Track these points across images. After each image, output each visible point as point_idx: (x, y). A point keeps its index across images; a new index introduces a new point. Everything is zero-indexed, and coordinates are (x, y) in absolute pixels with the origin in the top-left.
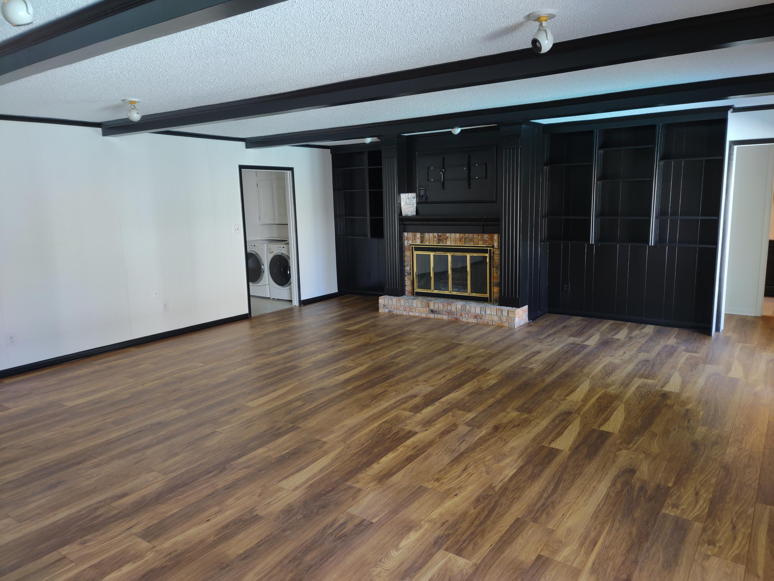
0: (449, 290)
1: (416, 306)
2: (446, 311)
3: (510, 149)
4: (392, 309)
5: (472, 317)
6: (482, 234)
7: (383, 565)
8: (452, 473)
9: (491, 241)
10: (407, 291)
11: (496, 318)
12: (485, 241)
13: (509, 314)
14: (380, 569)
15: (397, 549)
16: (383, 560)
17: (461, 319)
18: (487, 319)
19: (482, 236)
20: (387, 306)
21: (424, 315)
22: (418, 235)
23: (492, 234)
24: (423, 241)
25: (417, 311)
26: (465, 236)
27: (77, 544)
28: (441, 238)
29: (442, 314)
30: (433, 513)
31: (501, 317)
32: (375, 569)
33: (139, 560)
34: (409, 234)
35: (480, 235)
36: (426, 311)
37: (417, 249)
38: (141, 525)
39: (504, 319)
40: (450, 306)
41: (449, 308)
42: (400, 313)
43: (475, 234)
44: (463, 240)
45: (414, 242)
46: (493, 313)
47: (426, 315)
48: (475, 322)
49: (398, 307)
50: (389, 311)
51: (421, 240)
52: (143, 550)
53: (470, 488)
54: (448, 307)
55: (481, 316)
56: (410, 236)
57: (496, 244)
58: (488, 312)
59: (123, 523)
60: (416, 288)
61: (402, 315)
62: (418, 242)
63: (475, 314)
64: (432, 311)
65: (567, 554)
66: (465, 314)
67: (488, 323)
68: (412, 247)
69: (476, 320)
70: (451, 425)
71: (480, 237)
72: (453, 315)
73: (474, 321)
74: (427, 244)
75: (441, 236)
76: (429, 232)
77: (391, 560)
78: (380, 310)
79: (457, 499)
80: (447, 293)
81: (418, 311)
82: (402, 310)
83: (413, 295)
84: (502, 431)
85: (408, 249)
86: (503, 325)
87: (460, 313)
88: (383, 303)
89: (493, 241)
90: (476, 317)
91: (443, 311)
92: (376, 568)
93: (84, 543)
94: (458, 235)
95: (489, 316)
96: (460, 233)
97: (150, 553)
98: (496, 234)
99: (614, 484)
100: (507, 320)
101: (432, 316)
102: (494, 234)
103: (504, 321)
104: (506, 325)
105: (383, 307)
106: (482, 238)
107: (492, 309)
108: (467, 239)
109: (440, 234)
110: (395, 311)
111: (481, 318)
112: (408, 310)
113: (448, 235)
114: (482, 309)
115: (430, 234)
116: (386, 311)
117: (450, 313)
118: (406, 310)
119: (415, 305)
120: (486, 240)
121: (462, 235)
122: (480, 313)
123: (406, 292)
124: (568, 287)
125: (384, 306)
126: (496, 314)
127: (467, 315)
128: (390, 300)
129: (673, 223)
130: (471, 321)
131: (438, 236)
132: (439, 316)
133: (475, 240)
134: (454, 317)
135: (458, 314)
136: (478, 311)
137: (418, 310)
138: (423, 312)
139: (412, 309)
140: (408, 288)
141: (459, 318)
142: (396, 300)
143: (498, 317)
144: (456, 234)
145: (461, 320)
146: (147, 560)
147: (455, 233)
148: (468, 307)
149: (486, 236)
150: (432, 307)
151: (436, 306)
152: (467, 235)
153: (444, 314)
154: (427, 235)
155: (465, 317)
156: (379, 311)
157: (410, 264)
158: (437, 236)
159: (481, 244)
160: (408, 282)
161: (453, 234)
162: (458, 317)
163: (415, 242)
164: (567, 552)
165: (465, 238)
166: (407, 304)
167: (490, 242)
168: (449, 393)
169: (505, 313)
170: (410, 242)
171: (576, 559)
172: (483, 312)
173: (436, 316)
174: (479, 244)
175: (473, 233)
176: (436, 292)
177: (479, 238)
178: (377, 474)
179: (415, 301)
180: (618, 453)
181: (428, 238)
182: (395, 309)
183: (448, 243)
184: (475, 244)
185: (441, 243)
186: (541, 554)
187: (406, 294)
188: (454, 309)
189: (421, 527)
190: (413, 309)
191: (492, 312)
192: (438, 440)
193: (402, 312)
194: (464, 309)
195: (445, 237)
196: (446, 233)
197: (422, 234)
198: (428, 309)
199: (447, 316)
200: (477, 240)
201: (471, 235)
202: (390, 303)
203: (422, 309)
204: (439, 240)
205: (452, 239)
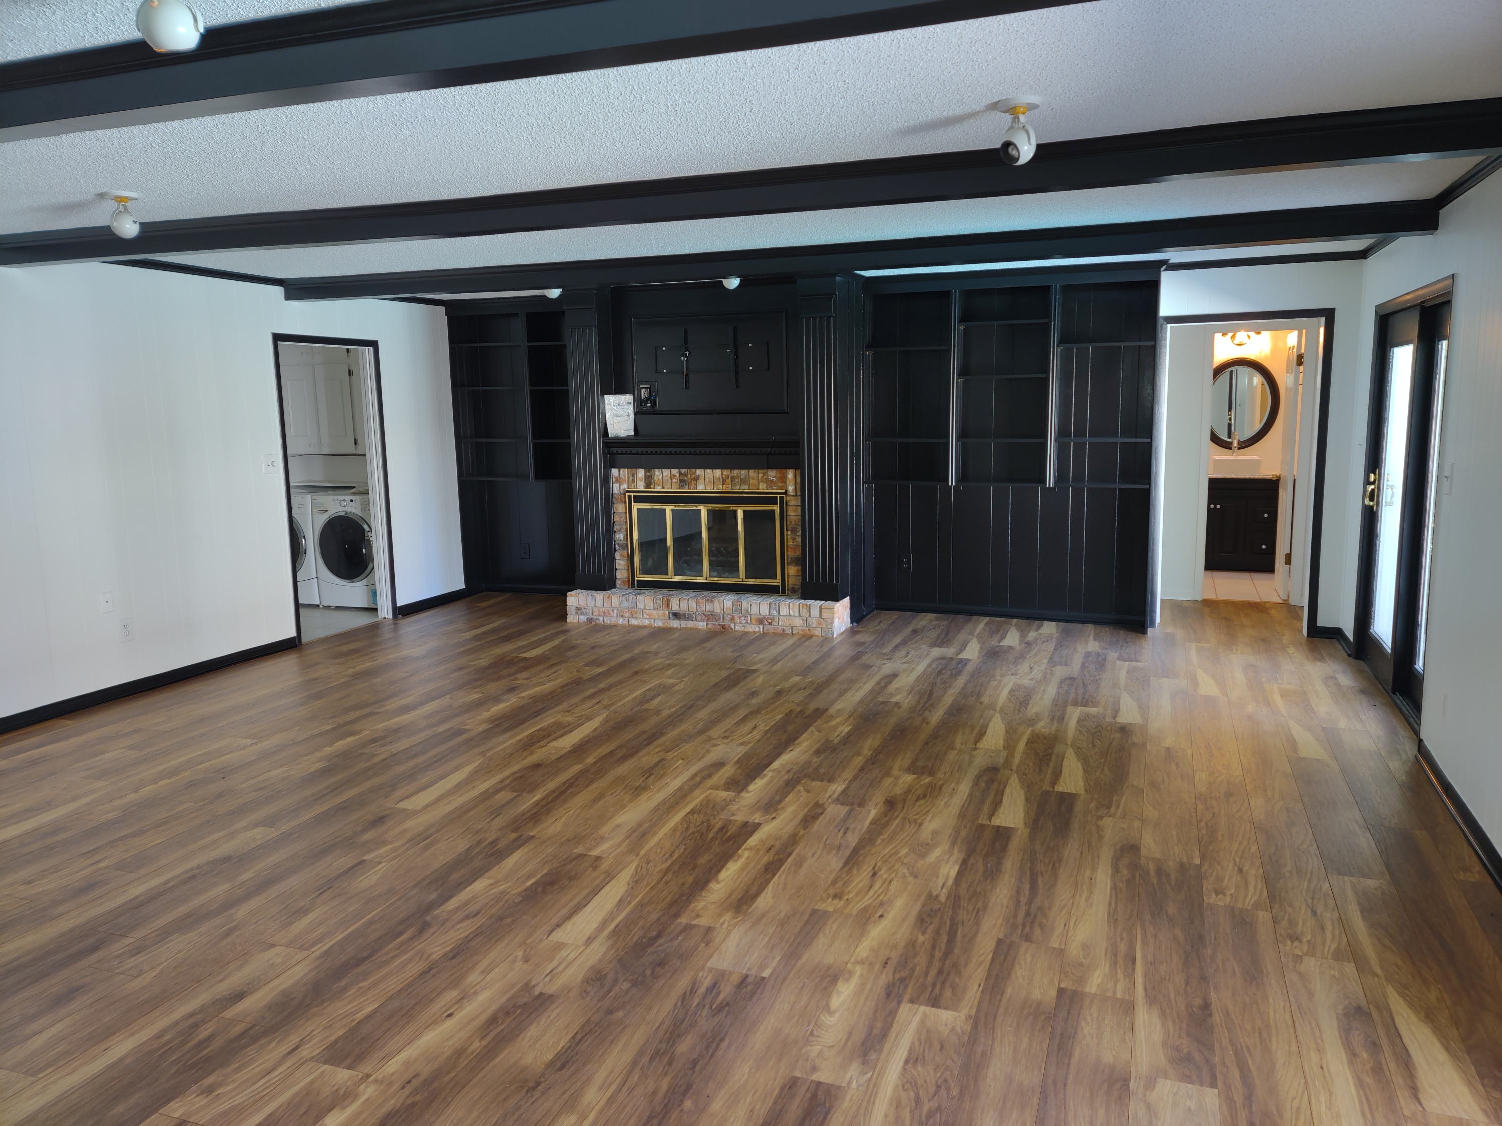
0: (705, 575)
1: (643, 607)
2: (704, 614)
3: (814, 318)
4: (595, 615)
5: (754, 622)
6: (765, 471)
7: (820, 1040)
8: (855, 883)
9: (782, 483)
10: (620, 579)
11: (798, 622)
12: (770, 483)
13: (823, 614)
14: (818, 1047)
15: (831, 1013)
16: (815, 1033)
17: (733, 626)
18: (781, 623)
19: (764, 474)
20: (584, 610)
21: (659, 623)
22: (641, 473)
23: (784, 471)
24: (651, 484)
25: (645, 615)
26: (733, 475)
27: (195, 1095)
28: (686, 478)
29: (696, 620)
30: (858, 950)
31: (809, 618)
32: (809, 1048)
33: (352, 1103)
34: (621, 472)
35: (760, 471)
36: (664, 614)
37: (638, 500)
38: (314, 1042)
39: (813, 622)
40: (710, 604)
41: (709, 607)
42: (611, 621)
43: (751, 471)
44: (729, 481)
45: (633, 487)
46: (794, 612)
47: (664, 623)
48: (759, 631)
49: (606, 611)
50: (588, 618)
51: (645, 482)
52: (348, 1085)
53: (899, 903)
54: (707, 606)
55: (770, 619)
56: (625, 475)
57: (791, 489)
58: (784, 611)
59: (273, 1045)
60: (638, 573)
61: (615, 626)
62: (641, 486)
63: (760, 616)
64: (676, 615)
65: (1099, 981)
66: (740, 617)
67: (783, 630)
68: (630, 497)
69: (761, 626)
70: (811, 805)
71: (760, 476)
72: (717, 621)
73: (757, 629)
74: (659, 489)
75: (685, 475)
76: (662, 467)
77: (829, 1031)
78: (570, 619)
79: (885, 923)
80: (699, 579)
81: (648, 617)
82: (615, 615)
83: (633, 586)
84: (903, 807)
85: (621, 500)
86: (812, 632)
87: (730, 616)
88: (576, 604)
89: (785, 483)
90: (760, 621)
91: (697, 613)
92: (811, 1046)
93: (210, 1090)
94: (718, 473)
95: (785, 618)
96: (722, 468)
97: (367, 1087)
98: (791, 470)
99: (1116, 870)
100: (819, 624)
101: (675, 623)
102: (787, 471)
103: (814, 625)
104: (817, 632)
105: (576, 613)
106: (765, 477)
107: (791, 605)
108: (737, 481)
109: (683, 471)
110: (601, 618)
111: (770, 623)
112: (627, 615)
113: (699, 472)
114: (773, 606)
115: (664, 470)
116: (583, 618)
117: (710, 616)
118: (622, 616)
119: (641, 605)
120: (772, 481)
121: (726, 472)
122: (768, 613)
123: (618, 582)
124: (909, 563)
125: (578, 610)
126: (797, 614)
127: (743, 618)
128: (590, 598)
129: (1080, 448)
130: (751, 630)
131: (681, 474)
132: (691, 624)
133: (751, 481)
134: (719, 624)
135: (727, 618)
136: (765, 610)
137: (647, 614)
138: (657, 617)
139: (636, 613)
140: (622, 574)
141: (729, 625)
142: (602, 597)
143: (803, 620)
144: (715, 471)
145: (732, 629)
146: (368, 1100)
147: (713, 468)
148: (745, 604)
149: (772, 474)
150: (675, 607)
151: (684, 605)
152: (736, 472)
153: (699, 618)
154: (657, 473)
155: (741, 622)
156: (568, 620)
157: (625, 527)
158: (678, 475)
159: (763, 488)
160: (621, 562)
161: (709, 471)
162: (727, 623)
163: (635, 486)
164: (1098, 978)
165: (733, 479)
166: (625, 603)
167: (779, 484)
168: (779, 754)
169: (815, 612)
170: (625, 487)
171: (1116, 986)
172: (775, 611)
173: (684, 623)
174: (760, 488)
175: (748, 468)
176: (678, 578)
177: (760, 478)
178: (727, 899)
179: (641, 598)
180: (1101, 823)
181: (661, 478)
182: (600, 615)
183: (701, 488)
184: (751, 487)
185: (687, 487)
186: (1062, 986)
187: (618, 586)
188: (718, 609)
189: (851, 974)
190: (638, 614)
191: (791, 612)
192: (802, 832)
193: (615, 619)
194: (737, 607)
195: (693, 477)
196: (696, 469)
197: (649, 472)
198: (667, 612)
199: (705, 623)
200: (755, 482)
201: (743, 472)
202: (591, 603)
203: (655, 611)
204: (681, 481)
205: (707, 480)
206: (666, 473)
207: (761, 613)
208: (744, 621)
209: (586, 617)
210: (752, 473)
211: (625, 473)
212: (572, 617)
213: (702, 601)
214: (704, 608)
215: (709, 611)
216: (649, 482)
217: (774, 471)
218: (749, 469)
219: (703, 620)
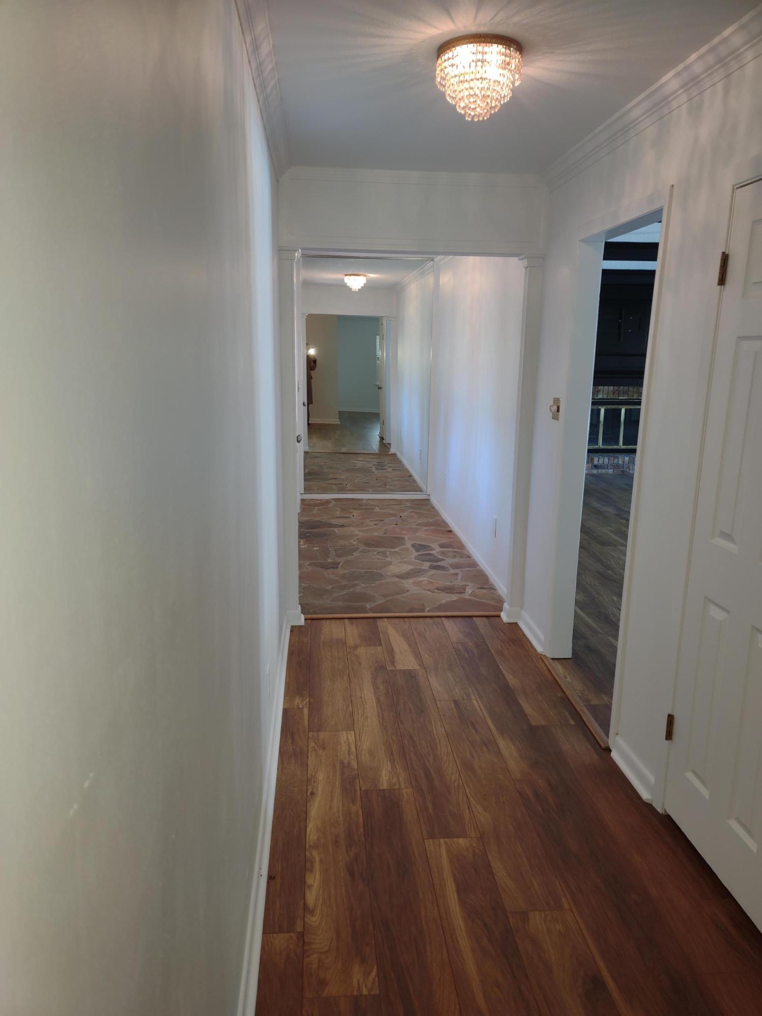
2: (612, 465)
17: (628, 471)
26: (619, 389)
29: (607, 469)
40: (616, 460)
41: (616, 462)
44: (617, 393)
64: (596, 467)
71: (635, 390)
72: (619, 469)
91: (609, 465)
94: (611, 388)
101: (595, 471)
108: (622, 392)
117: (616, 466)
121: (616, 388)
132: (604, 471)
133: (629, 393)
134: (621, 470)
147: (608, 386)
150: (596, 462)
151: (601, 461)
152: (621, 388)
153: (609, 468)
161: (606, 387)
162: (625, 469)
165: (619, 392)
173: (600, 471)
188: (620, 462)
196: (598, 386)
198: (591, 465)
201: (626, 388)
205: (604, 392)
210: (631, 388)
213: (612, 458)
214: (612, 462)
215: (615, 464)
219: (611, 469)
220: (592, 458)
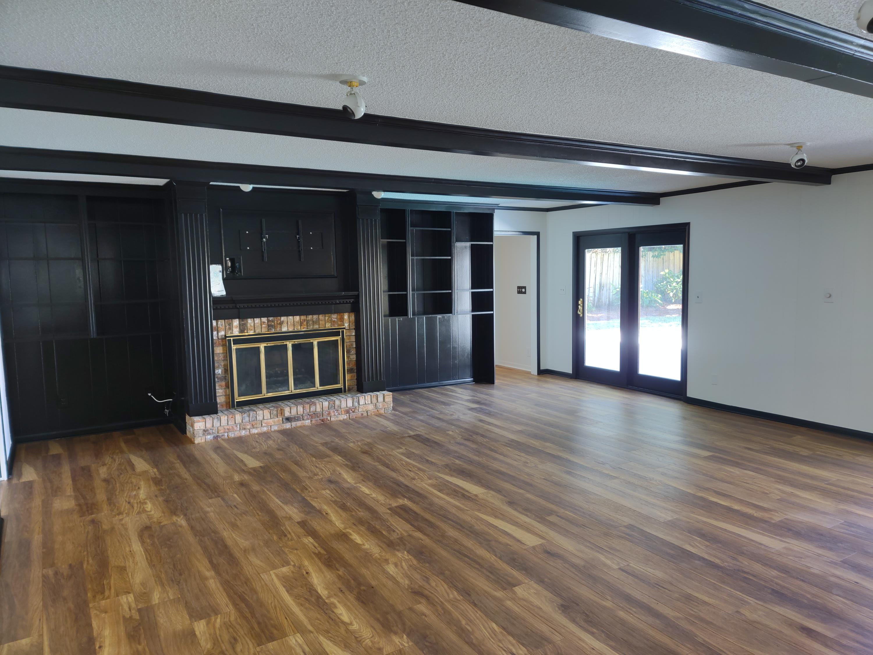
0: (290, 389)
1: (261, 418)
2: (309, 414)
3: (367, 219)
4: (221, 433)
5: (343, 413)
6: (330, 315)
9: (341, 322)
10: (220, 404)
11: (371, 407)
12: (333, 323)
13: (386, 399)
17: (329, 418)
18: (360, 410)
19: (329, 317)
20: (211, 431)
21: (275, 428)
22: (236, 322)
23: (342, 314)
24: (244, 330)
25: (264, 425)
26: (308, 319)
28: (273, 324)
29: (303, 420)
31: (377, 404)
34: (219, 323)
35: (327, 315)
36: (279, 420)
37: (236, 342)
39: (380, 405)
40: (313, 407)
41: (313, 409)
42: (234, 435)
44: (305, 323)
45: (229, 333)
47: (278, 427)
48: (347, 418)
49: (231, 427)
50: (214, 437)
51: (240, 328)
54: (311, 409)
55: (354, 409)
56: (222, 325)
57: (346, 325)
58: (362, 402)
60: (238, 396)
62: (236, 332)
63: (347, 408)
64: (288, 419)
66: (334, 412)
68: (230, 340)
69: (348, 415)
71: (327, 318)
72: (318, 417)
73: (345, 417)
74: (251, 333)
75: (273, 321)
76: (253, 317)
78: (196, 441)
80: (287, 393)
81: (266, 425)
82: (238, 429)
83: (233, 406)
85: (219, 344)
86: (379, 412)
87: (327, 412)
88: (203, 427)
89: (343, 321)
90: (347, 412)
91: (304, 415)
94: (297, 318)
95: (363, 406)
96: (300, 315)
98: (347, 313)
100: (384, 406)
101: (288, 426)
102: (344, 314)
103: (380, 407)
105: (204, 434)
106: (330, 319)
107: (366, 398)
108: (310, 322)
109: (271, 319)
111: (353, 412)
112: (248, 427)
113: (283, 318)
114: (355, 400)
115: (255, 319)
116: (209, 437)
117: (313, 415)
118: (245, 429)
119: (260, 418)
120: (334, 321)
121: (303, 317)
122: (352, 406)
123: (219, 406)
125: (205, 432)
126: (370, 402)
127: (336, 412)
128: (215, 421)
130: (342, 419)
131: (268, 321)
132: (299, 423)
133: (320, 322)
134: (320, 419)
135: (325, 414)
136: (350, 404)
137: (265, 423)
138: (273, 424)
139: (256, 424)
141: (327, 419)
143: (374, 405)
144: (295, 317)
145: (329, 420)
147: (293, 315)
148: (337, 403)
149: (334, 317)
150: (287, 414)
151: (294, 411)
152: (310, 317)
153: (305, 418)
154: (250, 321)
155: (335, 415)
156: (194, 442)
158: (266, 322)
159: (329, 326)
160: (222, 390)
161: (291, 317)
162: (325, 417)
163: (231, 332)
165: (308, 322)
166: (247, 419)
167: (339, 323)
169: (381, 399)
170: (222, 333)
172: (356, 403)
173: (294, 424)
174: (327, 326)
176: (270, 395)
177: (326, 320)
181: (252, 325)
182: (225, 432)
183: (284, 329)
184: (320, 326)
185: (274, 330)
187: (219, 409)
188: (319, 409)
190: (258, 424)
191: (366, 401)
193: (238, 432)
194: (332, 406)
195: (278, 322)
196: (281, 316)
197: (243, 321)
198: (281, 419)
199: (310, 421)
200: (323, 322)
201: (315, 317)
202: (217, 424)
203: (272, 420)
204: (269, 326)
205: (289, 324)
206: (257, 321)
207: (348, 406)
208: (337, 414)
209: (212, 436)
210: (321, 317)
211: (221, 322)
212: (200, 438)
213: (307, 406)
214: (308, 411)
215: (312, 412)
216: (242, 329)
217: (336, 315)
218: (319, 314)
219: (308, 419)
220: (281, 410)
